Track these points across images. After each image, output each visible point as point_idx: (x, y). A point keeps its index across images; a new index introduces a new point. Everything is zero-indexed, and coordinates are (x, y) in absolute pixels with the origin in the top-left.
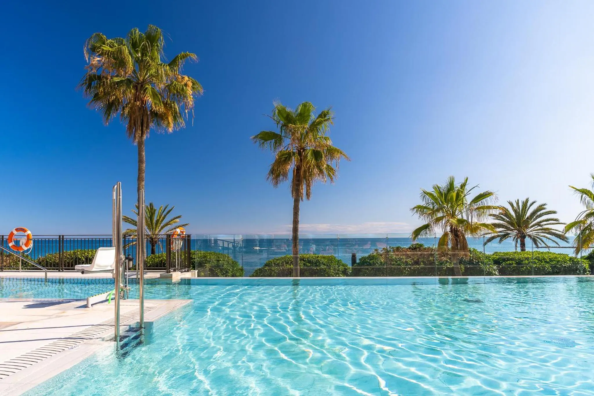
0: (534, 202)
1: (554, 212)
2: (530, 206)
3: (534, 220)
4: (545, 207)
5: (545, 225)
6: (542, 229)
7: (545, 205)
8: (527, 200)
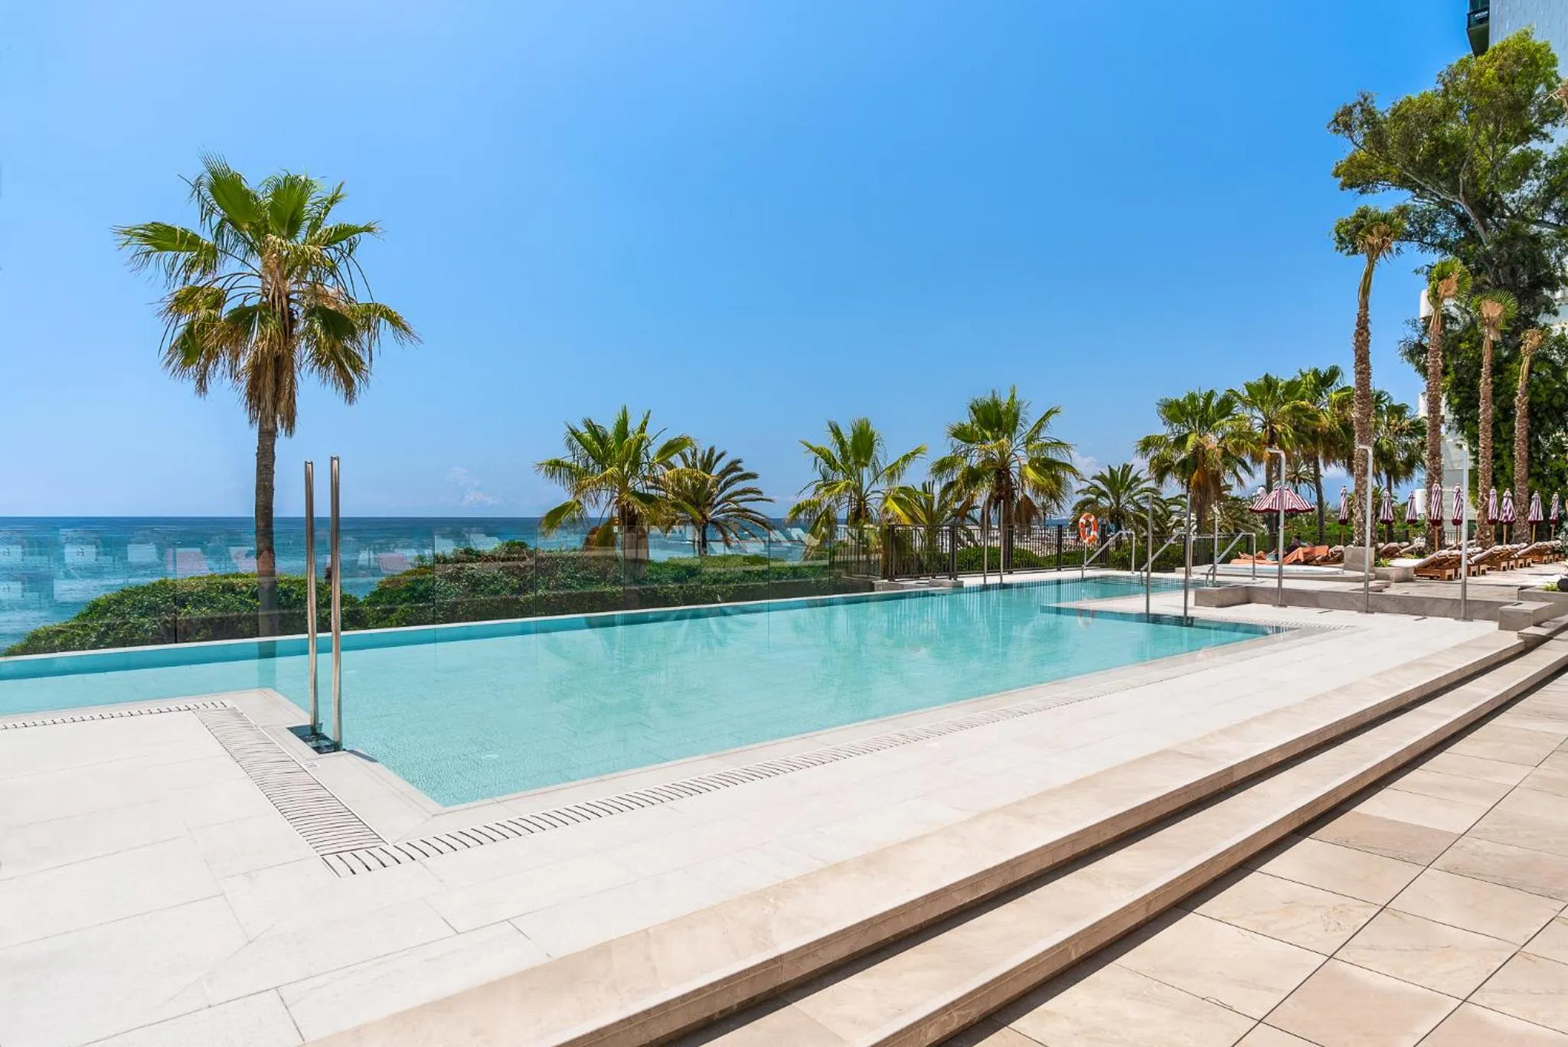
0: (722, 455)
1: (754, 476)
2: (716, 462)
3: (722, 490)
4: (739, 465)
5: (742, 501)
6: (738, 510)
7: (739, 461)
8: (712, 451)
